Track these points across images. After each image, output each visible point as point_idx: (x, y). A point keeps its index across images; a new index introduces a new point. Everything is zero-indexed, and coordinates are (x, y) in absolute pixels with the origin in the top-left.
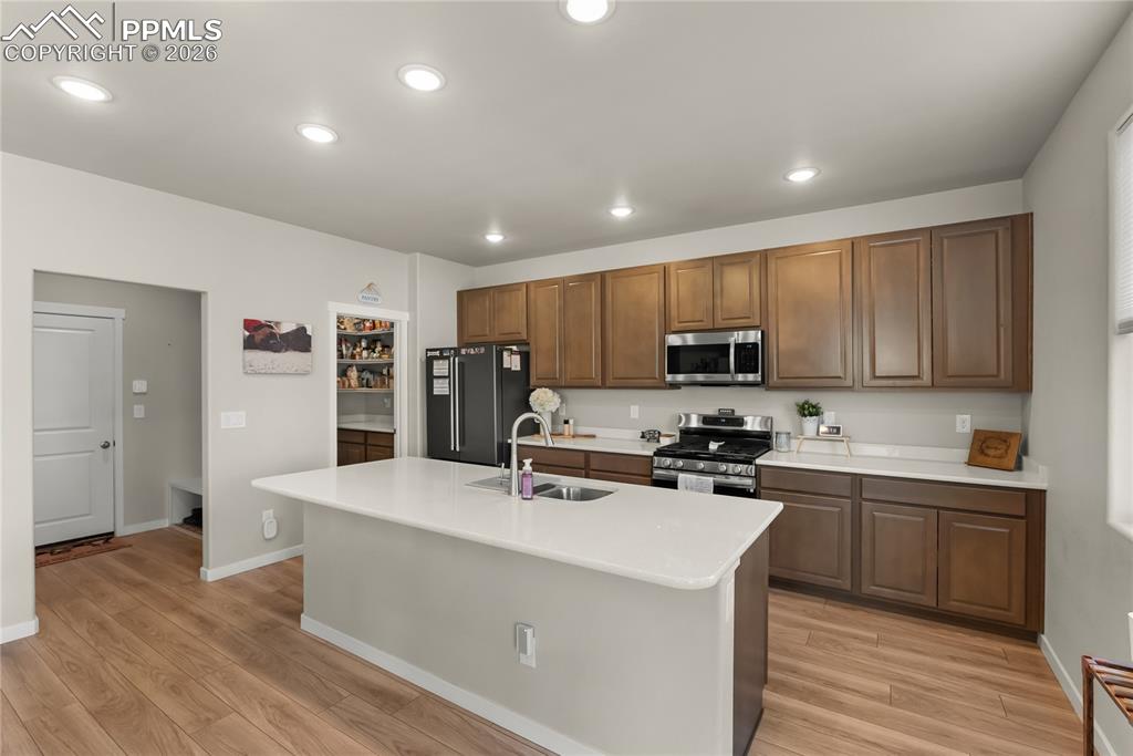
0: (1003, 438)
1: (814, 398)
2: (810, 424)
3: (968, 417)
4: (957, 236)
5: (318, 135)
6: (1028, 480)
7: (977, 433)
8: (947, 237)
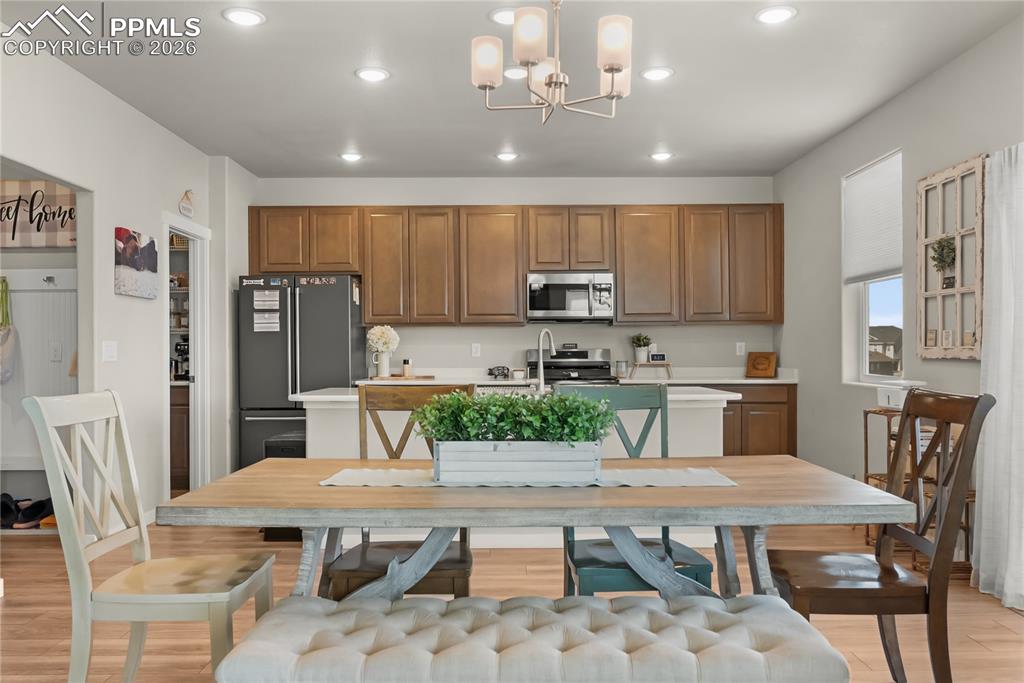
0: (766, 356)
1: (644, 332)
2: (643, 354)
3: (743, 344)
4: (743, 214)
5: (373, 75)
6: (786, 376)
7: (750, 354)
8: (739, 214)
